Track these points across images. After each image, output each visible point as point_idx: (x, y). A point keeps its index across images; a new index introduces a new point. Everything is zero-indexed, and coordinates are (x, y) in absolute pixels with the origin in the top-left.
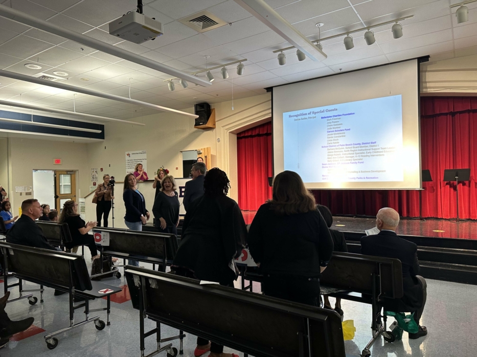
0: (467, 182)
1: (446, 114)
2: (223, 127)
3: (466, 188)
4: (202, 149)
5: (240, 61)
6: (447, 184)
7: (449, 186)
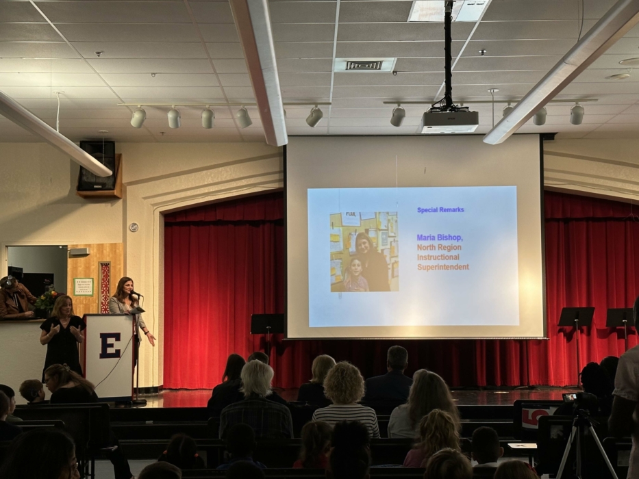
0: (585, 328)
1: (558, 220)
2: (145, 198)
3: (584, 337)
4: (89, 245)
5: (316, 104)
6: (560, 331)
7: (562, 334)
